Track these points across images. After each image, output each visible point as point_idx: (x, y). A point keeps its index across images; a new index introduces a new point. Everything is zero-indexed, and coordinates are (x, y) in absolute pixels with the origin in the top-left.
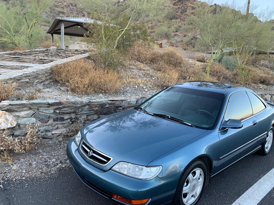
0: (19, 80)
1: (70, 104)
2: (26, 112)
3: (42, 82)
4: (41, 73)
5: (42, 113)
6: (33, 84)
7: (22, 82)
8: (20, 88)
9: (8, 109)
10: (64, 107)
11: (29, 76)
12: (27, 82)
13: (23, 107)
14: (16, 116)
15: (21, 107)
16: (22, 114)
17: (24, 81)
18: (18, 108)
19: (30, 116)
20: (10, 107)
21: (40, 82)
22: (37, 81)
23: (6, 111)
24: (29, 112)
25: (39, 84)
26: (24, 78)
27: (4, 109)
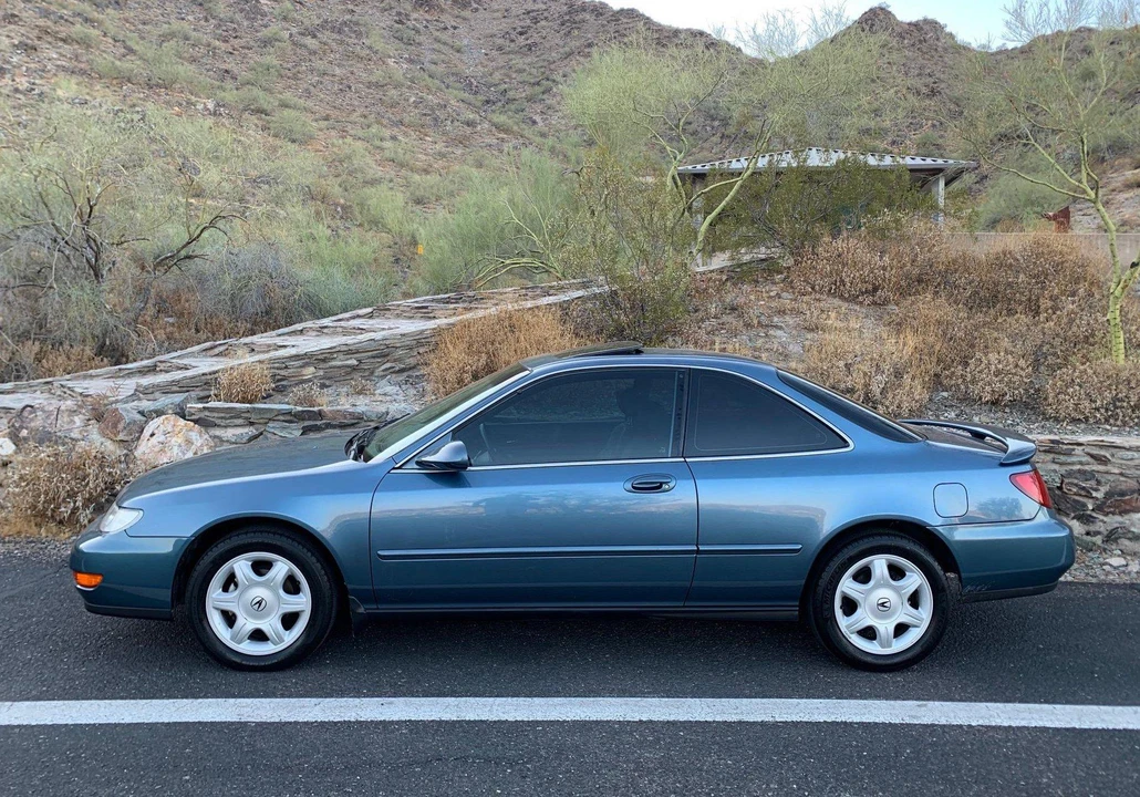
0: (324, 360)
1: (345, 418)
2: (239, 431)
3: (402, 371)
4: (398, 345)
5: (274, 437)
6: (372, 373)
7: (335, 367)
8: (327, 383)
9: (200, 419)
10: (328, 426)
11: (358, 352)
12: (354, 369)
13: (231, 418)
14: (215, 437)
15: (228, 416)
16: (229, 433)
17: (340, 363)
18: (222, 418)
19: (244, 440)
20: (207, 413)
21: (397, 369)
22: (388, 365)
23: (196, 422)
24: (246, 430)
25: (394, 375)
26: (341, 356)
27: (193, 417)
